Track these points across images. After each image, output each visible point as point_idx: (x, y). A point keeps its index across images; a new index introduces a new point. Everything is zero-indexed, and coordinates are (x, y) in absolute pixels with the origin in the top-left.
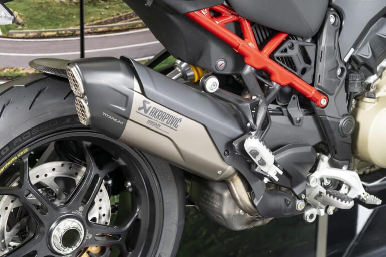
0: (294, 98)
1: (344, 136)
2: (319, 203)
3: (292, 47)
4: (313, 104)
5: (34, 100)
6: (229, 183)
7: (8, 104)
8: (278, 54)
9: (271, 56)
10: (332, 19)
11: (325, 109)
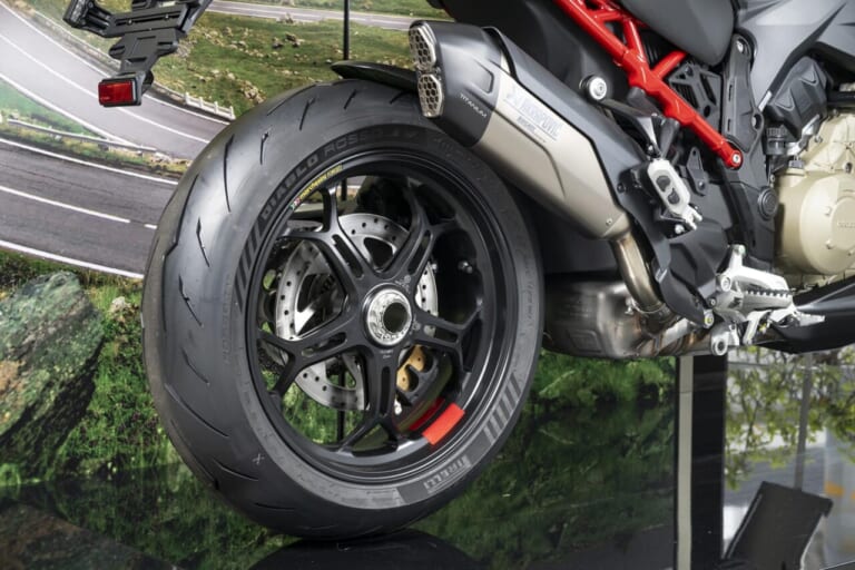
0: (694, 153)
1: (765, 217)
2: (737, 312)
3: (690, 73)
4: (720, 161)
5: (350, 100)
6: (618, 246)
7: (313, 102)
8: (672, 79)
9: (665, 79)
10: (740, 47)
11: (739, 172)
